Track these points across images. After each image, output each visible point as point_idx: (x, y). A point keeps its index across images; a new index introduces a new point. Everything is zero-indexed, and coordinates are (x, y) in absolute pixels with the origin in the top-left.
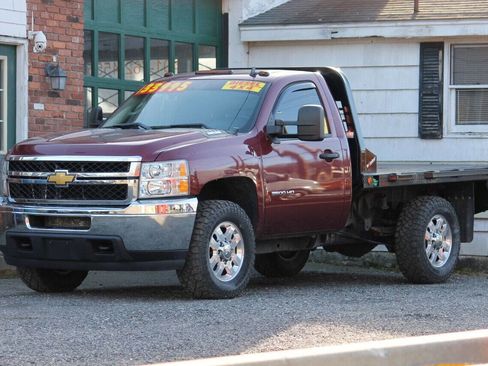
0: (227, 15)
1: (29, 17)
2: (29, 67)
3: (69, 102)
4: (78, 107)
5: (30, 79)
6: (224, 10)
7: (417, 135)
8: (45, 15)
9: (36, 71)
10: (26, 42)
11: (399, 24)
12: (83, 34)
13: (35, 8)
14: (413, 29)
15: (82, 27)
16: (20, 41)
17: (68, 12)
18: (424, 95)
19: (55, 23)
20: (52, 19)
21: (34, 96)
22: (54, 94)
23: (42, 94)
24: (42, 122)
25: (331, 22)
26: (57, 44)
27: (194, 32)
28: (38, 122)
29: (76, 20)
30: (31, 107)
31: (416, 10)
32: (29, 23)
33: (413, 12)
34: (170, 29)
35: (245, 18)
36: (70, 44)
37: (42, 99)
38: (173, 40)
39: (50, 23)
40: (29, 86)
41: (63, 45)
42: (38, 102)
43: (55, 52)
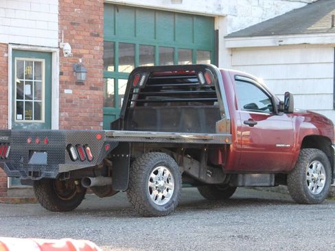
0: (218, 30)
1: (60, 34)
2: (60, 66)
3: (91, 88)
4: (99, 91)
5: (61, 74)
6: (216, 28)
7: (332, 108)
8: (73, 32)
9: (66, 68)
10: (58, 50)
11: (320, 35)
12: (103, 44)
13: (65, 28)
14: (327, 38)
15: (102, 40)
16: (52, 50)
17: (91, 31)
19: (81, 38)
20: (78, 35)
21: (64, 85)
22: (80, 83)
23: (70, 83)
24: (71, 101)
25: (279, 35)
26: (82, 51)
27: (193, 42)
28: (67, 101)
29: (98, 35)
30: (61, 92)
31: (333, 26)
32: (60, 38)
33: (330, 27)
34: (174, 40)
35: (229, 33)
36: (93, 51)
37: (70, 86)
38: (176, 47)
39: (78, 38)
40: (60, 78)
41: (87, 51)
42: (67, 88)
43: (80, 56)
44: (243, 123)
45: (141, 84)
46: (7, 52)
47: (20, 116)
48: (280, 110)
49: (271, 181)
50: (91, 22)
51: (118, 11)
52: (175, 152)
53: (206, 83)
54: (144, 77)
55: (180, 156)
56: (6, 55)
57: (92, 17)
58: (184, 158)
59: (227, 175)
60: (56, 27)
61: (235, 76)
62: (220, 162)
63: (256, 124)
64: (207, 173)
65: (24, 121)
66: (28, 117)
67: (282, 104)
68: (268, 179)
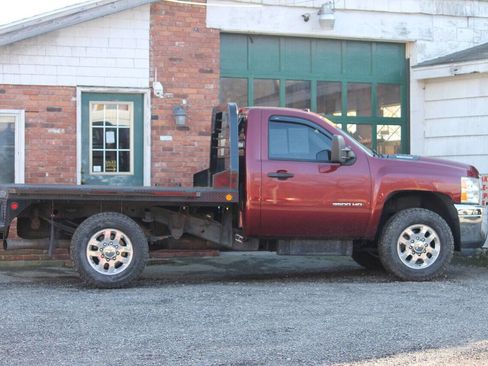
0: (409, 60)
1: (152, 72)
3: (201, 134)
5: (154, 118)
6: (407, 56)
8: (174, 69)
9: (162, 111)
10: (148, 92)
12: (219, 81)
13: (161, 65)
15: (218, 76)
16: (141, 91)
17: (201, 67)
19: (185, 75)
20: (180, 72)
21: (159, 130)
22: (184, 128)
23: (169, 128)
24: (171, 149)
26: (186, 91)
27: (372, 75)
28: (164, 149)
29: (211, 72)
30: (154, 139)
32: (152, 76)
34: (341, 72)
36: (203, 90)
37: (169, 132)
38: (344, 81)
39: (179, 75)
40: (152, 123)
41: (195, 91)
42: (165, 135)
43: (185, 96)
46: (75, 96)
47: (98, 168)
50: (199, 56)
51: (252, 42)
56: (74, 99)
57: (202, 51)
60: (146, 64)
65: (105, 173)
66: (110, 169)
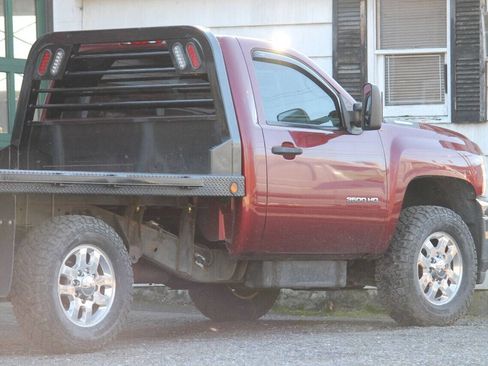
18: (340, 64)
44: (269, 151)
45: (55, 70)
48: (354, 123)
49: (339, 277)
52: (122, 214)
53: (188, 67)
54: (60, 56)
55: (134, 223)
58: (143, 227)
59: (240, 263)
61: (254, 51)
62: (222, 236)
63: (300, 153)
64: (195, 259)
67: (360, 111)
68: (332, 271)
